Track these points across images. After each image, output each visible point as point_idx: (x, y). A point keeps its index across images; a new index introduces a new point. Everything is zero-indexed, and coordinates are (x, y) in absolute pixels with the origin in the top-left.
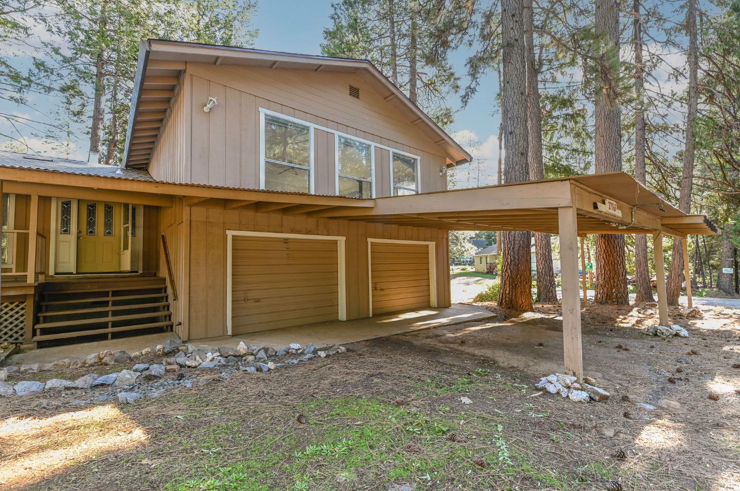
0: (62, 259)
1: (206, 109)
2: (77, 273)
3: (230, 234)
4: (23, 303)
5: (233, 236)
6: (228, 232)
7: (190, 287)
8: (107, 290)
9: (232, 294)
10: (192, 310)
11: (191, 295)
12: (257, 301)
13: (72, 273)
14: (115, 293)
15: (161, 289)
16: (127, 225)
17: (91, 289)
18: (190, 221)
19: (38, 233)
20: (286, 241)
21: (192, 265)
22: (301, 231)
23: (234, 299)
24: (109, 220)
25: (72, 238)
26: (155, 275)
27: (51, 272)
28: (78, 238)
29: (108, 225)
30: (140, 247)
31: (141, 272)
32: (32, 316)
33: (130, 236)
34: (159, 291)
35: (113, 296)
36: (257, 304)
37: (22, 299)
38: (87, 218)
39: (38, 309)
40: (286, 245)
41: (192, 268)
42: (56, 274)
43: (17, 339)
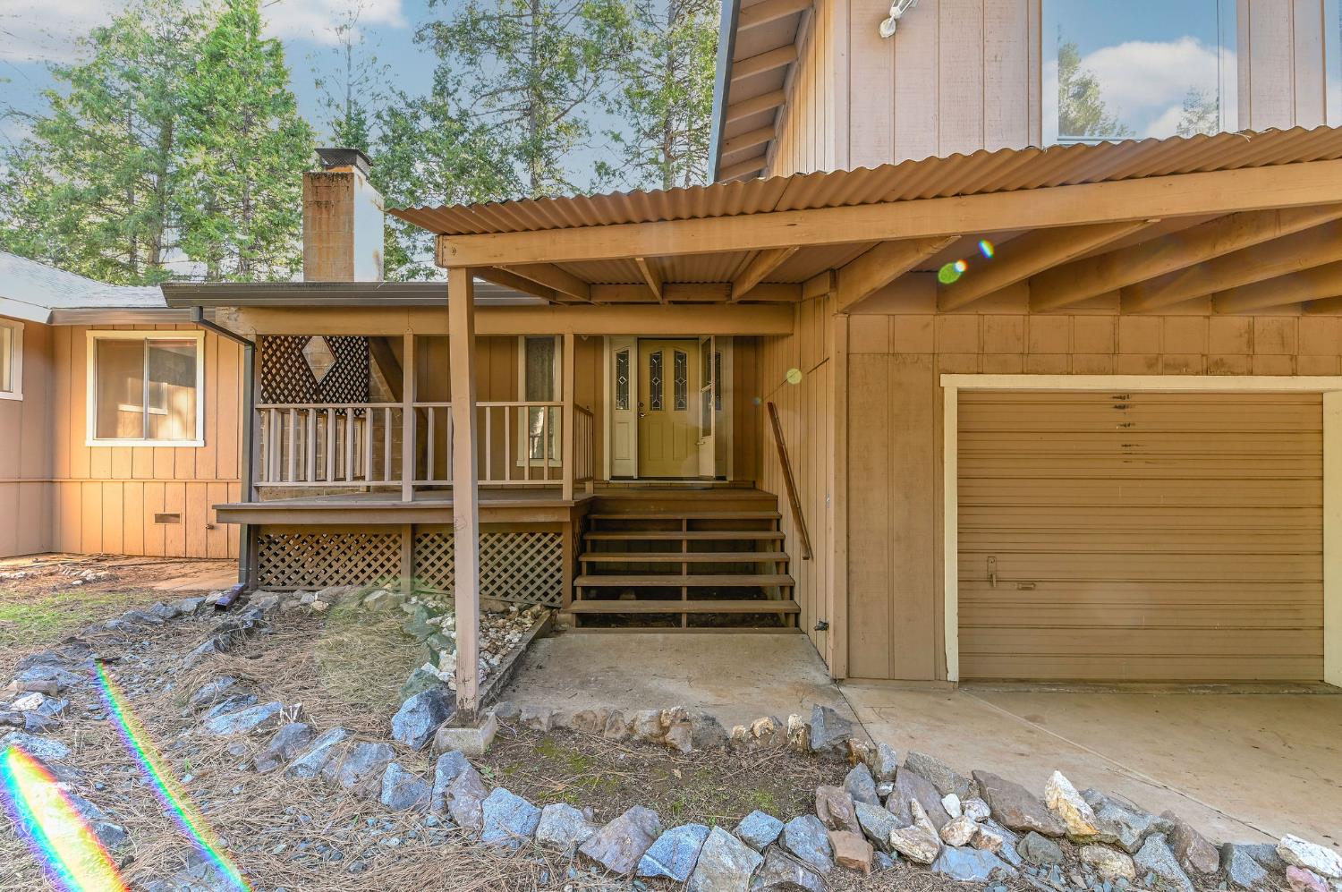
0: (619, 453)
1: (886, 29)
2: (639, 478)
3: (952, 384)
4: (559, 535)
5: (960, 392)
6: (946, 380)
7: (848, 536)
8: (679, 517)
9: (959, 561)
10: (854, 598)
11: (853, 558)
12: (1028, 585)
13: (631, 478)
14: (693, 525)
15: (769, 521)
16: (707, 388)
17: (655, 513)
18: (848, 355)
19: (576, 407)
20: (1122, 400)
21: (852, 474)
22: (1187, 365)
23: (966, 575)
24: (681, 381)
25: (630, 415)
26: (753, 487)
27: (607, 477)
28: (639, 415)
29: (680, 389)
30: (729, 432)
31: (730, 478)
32: (571, 562)
33: (713, 409)
34: (765, 524)
35: (689, 529)
36: (1026, 594)
37: (557, 528)
38: (651, 379)
39: (581, 547)
40: (1120, 416)
41: (853, 483)
42: (613, 478)
43: (553, 600)
